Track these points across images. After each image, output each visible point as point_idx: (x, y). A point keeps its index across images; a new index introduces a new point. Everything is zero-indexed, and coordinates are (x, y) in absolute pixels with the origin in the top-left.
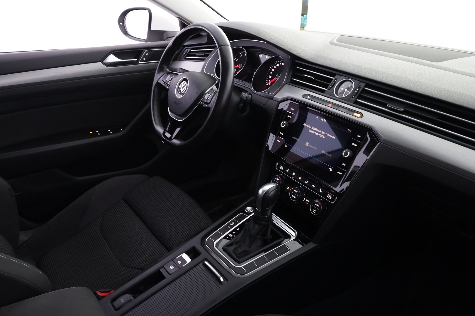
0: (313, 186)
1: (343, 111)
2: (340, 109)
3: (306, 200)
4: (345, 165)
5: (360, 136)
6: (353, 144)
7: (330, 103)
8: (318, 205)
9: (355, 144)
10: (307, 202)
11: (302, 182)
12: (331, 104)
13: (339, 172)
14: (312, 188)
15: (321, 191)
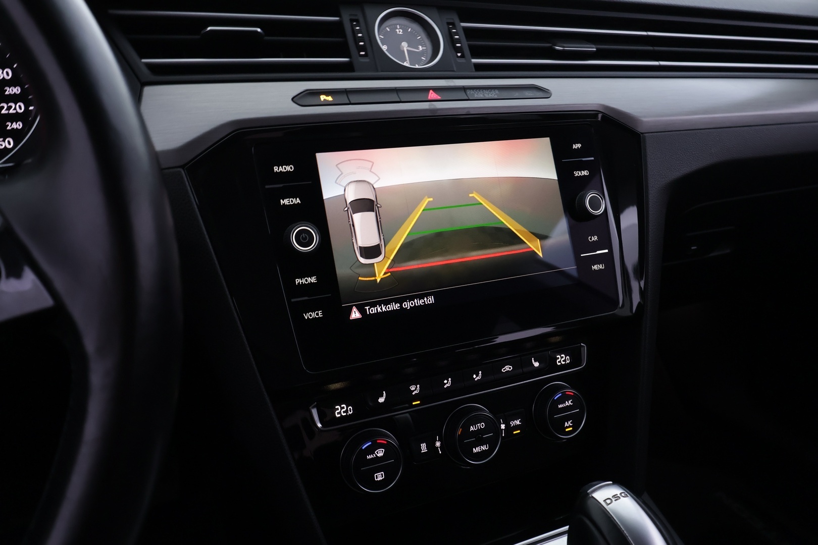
0: (508, 368)
1: (487, 96)
2: (476, 96)
3: (508, 425)
4: (595, 238)
5: (579, 146)
6: (577, 174)
7: (426, 90)
8: (569, 403)
9: (580, 170)
10: (516, 427)
11: (463, 385)
12: (431, 91)
13: (595, 267)
14: (509, 377)
15: (536, 364)
